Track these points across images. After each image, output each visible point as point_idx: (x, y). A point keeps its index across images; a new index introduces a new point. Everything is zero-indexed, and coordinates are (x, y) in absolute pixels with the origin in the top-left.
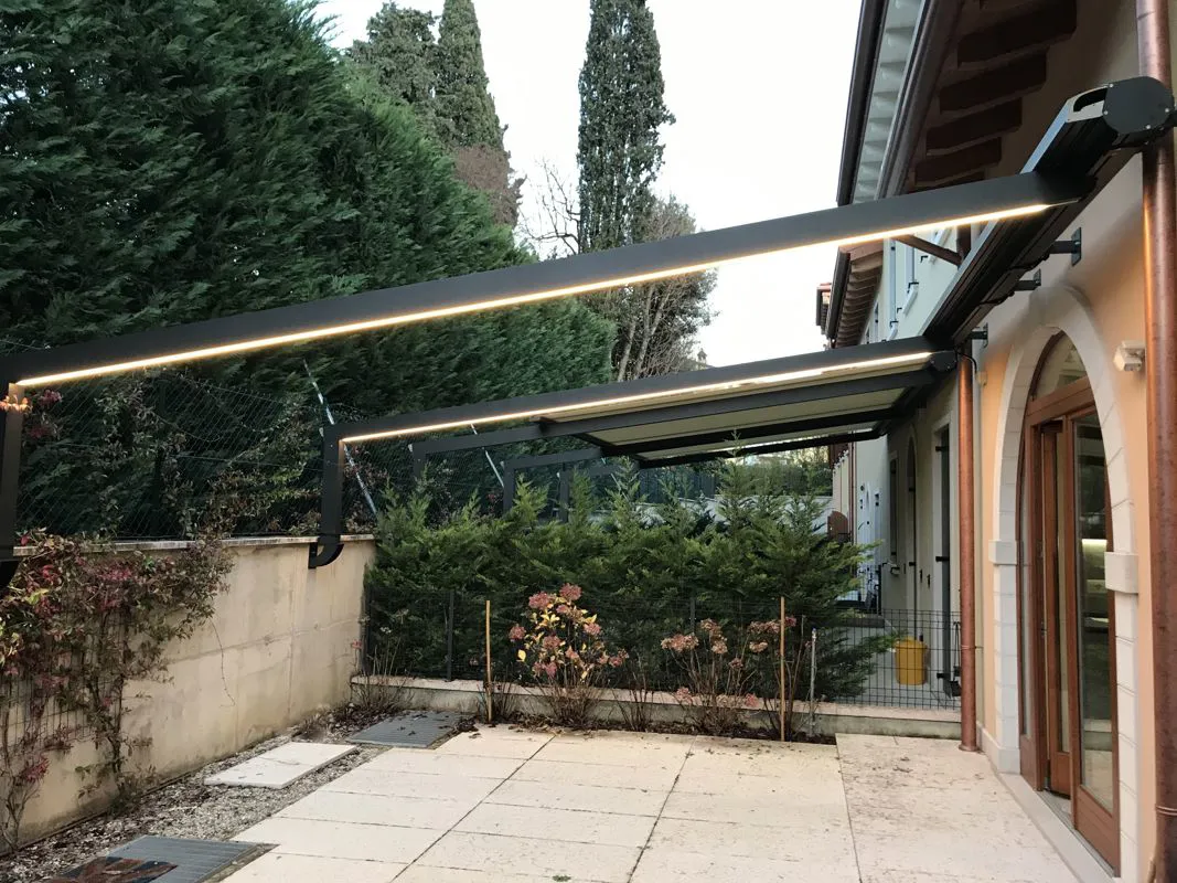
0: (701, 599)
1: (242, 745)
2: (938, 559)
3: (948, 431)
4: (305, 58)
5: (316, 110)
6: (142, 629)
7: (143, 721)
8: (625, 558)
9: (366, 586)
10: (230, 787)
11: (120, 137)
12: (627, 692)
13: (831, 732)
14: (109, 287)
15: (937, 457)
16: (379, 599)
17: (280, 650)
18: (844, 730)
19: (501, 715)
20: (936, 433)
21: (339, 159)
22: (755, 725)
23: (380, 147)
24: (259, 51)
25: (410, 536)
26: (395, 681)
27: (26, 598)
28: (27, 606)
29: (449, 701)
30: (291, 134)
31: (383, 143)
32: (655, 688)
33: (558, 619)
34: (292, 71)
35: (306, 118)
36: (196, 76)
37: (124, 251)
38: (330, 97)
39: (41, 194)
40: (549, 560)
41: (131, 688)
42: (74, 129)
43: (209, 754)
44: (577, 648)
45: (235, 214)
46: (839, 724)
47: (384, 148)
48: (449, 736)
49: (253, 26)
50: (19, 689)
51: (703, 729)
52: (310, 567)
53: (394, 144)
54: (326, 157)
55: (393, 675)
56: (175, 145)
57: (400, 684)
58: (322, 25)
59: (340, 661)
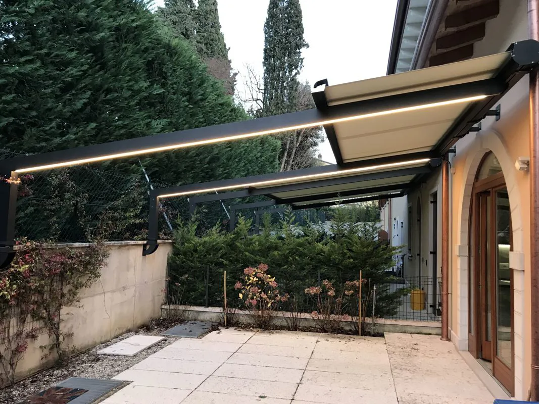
0: (323, 271)
1: (113, 336)
2: (431, 253)
3: (436, 194)
4: (140, 18)
5: (145, 43)
6: (69, 283)
7: (69, 325)
8: (288, 252)
9: (168, 263)
10: (109, 355)
11: (57, 56)
12: (289, 313)
13: (382, 332)
14: (51, 126)
15: (431, 206)
16: (174, 270)
17: (130, 292)
18: (388, 331)
19: (231, 323)
20: (431, 195)
21: (156, 65)
22: (347, 328)
23: (174, 60)
24: (119, 16)
25: (189, 241)
26: (182, 307)
27: (19, 269)
28: (19, 273)
29: (206, 317)
30: (135, 53)
31: (176, 58)
32: (301, 312)
33: (257, 279)
34: (134, 25)
35: (140, 46)
36: (91, 27)
37: (58, 109)
38: (151, 36)
39: (21, 82)
40: (252, 252)
41: (64, 310)
42: (36, 52)
43: (98, 341)
44: (266, 293)
45: (108, 91)
46: (386, 328)
47: (176, 60)
48: (207, 333)
49: (116, 3)
50: (15, 310)
51: (323, 330)
52: (143, 255)
53: (180, 58)
54: (149, 64)
55: (181, 304)
56: (81, 59)
57: (184, 309)
58: (148, 3)
59: (156, 298)
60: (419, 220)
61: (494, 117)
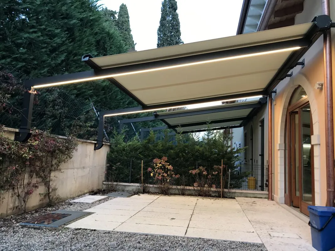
0: (199, 162)
1: (77, 195)
2: (260, 155)
3: (264, 120)
4: (94, 15)
5: (96, 30)
6: (55, 159)
7: (55, 184)
8: (179, 150)
9: (107, 157)
10: (77, 203)
11: (49, 31)
12: (179, 186)
13: (234, 197)
14: (44, 70)
15: (260, 128)
16: (110, 160)
17: (87, 170)
18: (237, 196)
19: (145, 191)
20: (260, 122)
21: (101, 43)
22: (214, 195)
23: (111, 41)
24: (83, 12)
25: (120, 144)
26: (115, 183)
27: (33, 144)
28: (33, 146)
29: (130, 189)
30: (90, 35)
31: (112, 40)
32: (186, 185)
33: (162, 165)
34: (91, 18)
35: (94, 31)
36: (68, 16)
37: (48, 62)
38: (100, 26)
39: (30, 44)
40: (158, 151)
41: (53, 174)
42: (39, 27)
43: (69, 196)
44: (167, 172)
45: (76, 55)
46: (236, 195)
47: (112, 41)
48: (132, 195)
49: (81, 5)
50: (28, 169)
51: (200, 195)
52: (94, 150)
53: (115, 41)
54: (98, 42)
55: (115, 182)
56: (62, 34)
57: (116, 184)
58: (99, 7)
59: (100, 177)
60: (252, 139)
61: (301, 66)
